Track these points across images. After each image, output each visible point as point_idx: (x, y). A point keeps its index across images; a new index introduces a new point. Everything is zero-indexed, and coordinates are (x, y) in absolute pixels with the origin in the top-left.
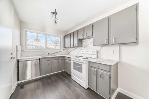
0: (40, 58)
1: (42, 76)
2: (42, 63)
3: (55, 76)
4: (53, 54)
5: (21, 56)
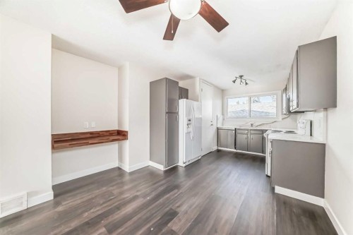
0: (236, 129)
1: (238, 151)
2: (238, 136)
4: (260, 125)
5: (223, 125)
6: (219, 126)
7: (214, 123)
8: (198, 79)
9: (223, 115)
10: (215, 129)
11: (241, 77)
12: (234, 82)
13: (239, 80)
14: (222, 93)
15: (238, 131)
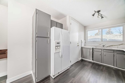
0: (93, 48)
1: (94, 62)
2: (95, 53)
3: (105, 68)
4: (109, 46)
5: (85, 46)
6: (83, 46)
7: (80, 44)
8: (68, 17)
9: (85, 40)
10: (80, 48)
11: (99, 12)
12: (93, 15)
13: (97, 14)
14: (85, 28)
15: (94, 50)
